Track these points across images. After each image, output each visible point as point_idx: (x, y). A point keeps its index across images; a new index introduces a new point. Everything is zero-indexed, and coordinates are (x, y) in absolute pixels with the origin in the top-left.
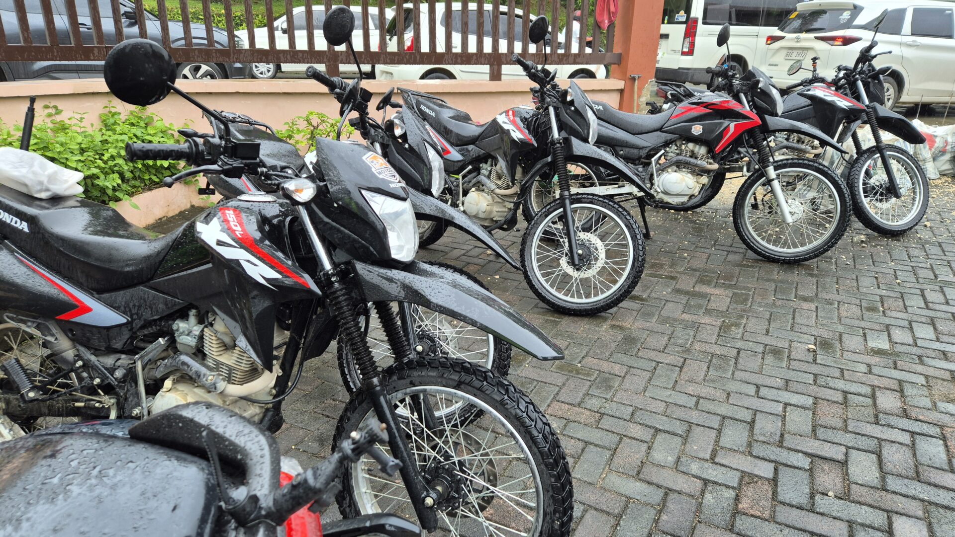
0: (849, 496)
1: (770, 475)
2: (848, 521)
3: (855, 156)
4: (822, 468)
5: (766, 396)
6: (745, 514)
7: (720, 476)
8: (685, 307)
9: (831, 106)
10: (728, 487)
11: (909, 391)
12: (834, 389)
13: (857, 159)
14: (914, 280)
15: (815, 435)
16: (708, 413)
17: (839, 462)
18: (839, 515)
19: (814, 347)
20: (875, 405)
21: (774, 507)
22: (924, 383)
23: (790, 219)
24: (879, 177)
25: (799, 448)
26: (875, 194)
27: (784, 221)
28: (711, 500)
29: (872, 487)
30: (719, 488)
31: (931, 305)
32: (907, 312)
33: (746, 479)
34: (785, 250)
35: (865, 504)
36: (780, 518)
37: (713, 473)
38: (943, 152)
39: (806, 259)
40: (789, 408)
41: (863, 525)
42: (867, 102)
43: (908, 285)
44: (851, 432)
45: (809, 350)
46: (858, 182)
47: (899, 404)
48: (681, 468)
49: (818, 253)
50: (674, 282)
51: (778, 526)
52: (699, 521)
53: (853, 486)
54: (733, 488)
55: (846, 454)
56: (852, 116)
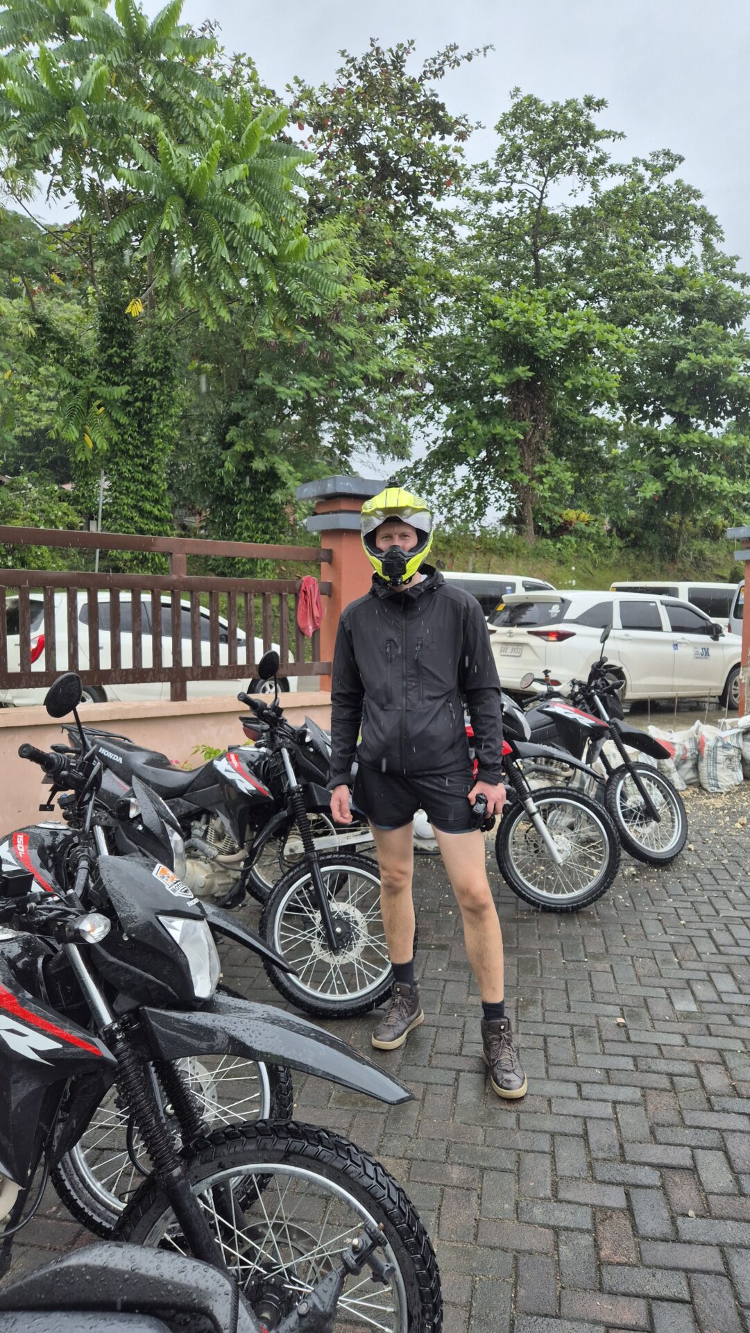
0: (710, 1212)
1: (623, 1204)
2: (717, 1245)
3: (607, 777)
4: (674, 1181)
5: (591, 1096)
6: (610, 1264)
7: (570, 1217)
8: (469, 987)
9: (574, 724)
10: (581, 1231)
11: (732, 1062)
12: (658, 1073)
13: (609, 780)
14: (697, 919)
15: (655, 1138)
16: (534, 1131)
17: (688, 1169)
18: (706, 1238)
19: (623, 1021)
20: (703, 1086)
21: (638, 1245)
22: (743, 1049)
23: (560, 859)
24: (635, 799)
25: (643, 1160)
26: (635, 818)
27: (554, 860)
28: (569, 1255)
29: (729, 1195)
30: (573, 1235)
31: (722, 948)
32: (701, 961)
33: (600, 1216)
34: (560, 896)
35: (728, 1218)
36: (648, 1258)
37: (562, 1216)
38: (684, 760)
39: (584, 905)
40: (619, 1107)
41: (732, 1246)
42: (608, 719)
43: (693, 926)
44: (690, 1127)
45: (618, 1025)
46: (616, 807)
47: (727, 1081)
48: (525, 1217)
49: (596, 895)
50: (447, 953)
51: (648, 1270)
52: (562, 1287)
53: (711, 1197)
54: (588, 1231)
55: (693, 1157)
56: (597, 733)
